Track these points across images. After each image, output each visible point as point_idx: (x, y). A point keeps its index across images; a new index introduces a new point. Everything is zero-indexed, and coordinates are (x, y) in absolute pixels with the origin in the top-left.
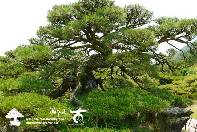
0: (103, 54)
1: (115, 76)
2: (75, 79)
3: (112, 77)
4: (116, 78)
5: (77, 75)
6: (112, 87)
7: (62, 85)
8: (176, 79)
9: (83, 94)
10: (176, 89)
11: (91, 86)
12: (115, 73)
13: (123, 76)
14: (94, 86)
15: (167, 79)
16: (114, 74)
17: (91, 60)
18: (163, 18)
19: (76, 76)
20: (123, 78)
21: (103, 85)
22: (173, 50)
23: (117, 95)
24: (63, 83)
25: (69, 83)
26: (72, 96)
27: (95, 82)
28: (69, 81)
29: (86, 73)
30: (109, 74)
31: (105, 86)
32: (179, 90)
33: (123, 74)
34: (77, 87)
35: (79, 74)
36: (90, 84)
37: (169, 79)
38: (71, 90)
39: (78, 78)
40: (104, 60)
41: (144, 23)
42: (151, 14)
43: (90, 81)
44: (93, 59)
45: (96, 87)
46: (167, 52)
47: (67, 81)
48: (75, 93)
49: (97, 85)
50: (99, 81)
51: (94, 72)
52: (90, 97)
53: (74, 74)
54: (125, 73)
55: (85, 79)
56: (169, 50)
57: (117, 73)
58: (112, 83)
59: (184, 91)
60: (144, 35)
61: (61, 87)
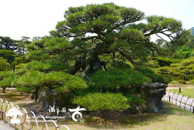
0: (106, 43)
1: (117, 59)
2: (85, 62)
3: (114, 60)
4: (117, 61)
5: (87, 59)
6: (114, 68)
7: (75, 66)
8: (176, 62)
9: (91, 73)
10: (171, 71)
11: (97, 67)
12: (117, 57)
13: (123, 59)
14: (99, 67)
15: (167, 62)
16: (115, 57)
17: (97, 47)
18: (151, 17)
19: (85, 59)
20: (123, 61)
21: (107, 67)
22: (161, 40)
23: (116, 73)
24: (76, 65)
25: (80, 65)
26: (84, 74)
27: (100, 65)
28: (80, 63)
29: (94, 57)
30: (112, 57)
31: (108, 67)
32: (174, 71)
33: (123, 58)
34: (87, 68)
35: (88, 58)
36: (96, 66)
37: (169, 61)
38: (81, 70)
39: (88, 61)
40: (107, 47)
41: (138, 20)
42: (143, 14)
43: (96, 64)
44: (99, 47)
45: (101, 69)
46: (156, 41)
47: (79, 64)
48: (85, 73)
49: (102, 66)
50: (103, 64)
51: (99, 56)
52: (97, 75)
53: (84, 58)
54: (124, 57)
55: (92, 62)
56: (158, 40)
57: (118, 57)
58: (113, 65)
59: (178, 73)
60: (134, 33)
61: (74, 68)
